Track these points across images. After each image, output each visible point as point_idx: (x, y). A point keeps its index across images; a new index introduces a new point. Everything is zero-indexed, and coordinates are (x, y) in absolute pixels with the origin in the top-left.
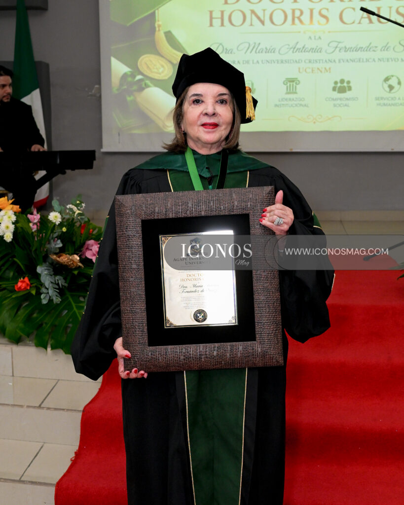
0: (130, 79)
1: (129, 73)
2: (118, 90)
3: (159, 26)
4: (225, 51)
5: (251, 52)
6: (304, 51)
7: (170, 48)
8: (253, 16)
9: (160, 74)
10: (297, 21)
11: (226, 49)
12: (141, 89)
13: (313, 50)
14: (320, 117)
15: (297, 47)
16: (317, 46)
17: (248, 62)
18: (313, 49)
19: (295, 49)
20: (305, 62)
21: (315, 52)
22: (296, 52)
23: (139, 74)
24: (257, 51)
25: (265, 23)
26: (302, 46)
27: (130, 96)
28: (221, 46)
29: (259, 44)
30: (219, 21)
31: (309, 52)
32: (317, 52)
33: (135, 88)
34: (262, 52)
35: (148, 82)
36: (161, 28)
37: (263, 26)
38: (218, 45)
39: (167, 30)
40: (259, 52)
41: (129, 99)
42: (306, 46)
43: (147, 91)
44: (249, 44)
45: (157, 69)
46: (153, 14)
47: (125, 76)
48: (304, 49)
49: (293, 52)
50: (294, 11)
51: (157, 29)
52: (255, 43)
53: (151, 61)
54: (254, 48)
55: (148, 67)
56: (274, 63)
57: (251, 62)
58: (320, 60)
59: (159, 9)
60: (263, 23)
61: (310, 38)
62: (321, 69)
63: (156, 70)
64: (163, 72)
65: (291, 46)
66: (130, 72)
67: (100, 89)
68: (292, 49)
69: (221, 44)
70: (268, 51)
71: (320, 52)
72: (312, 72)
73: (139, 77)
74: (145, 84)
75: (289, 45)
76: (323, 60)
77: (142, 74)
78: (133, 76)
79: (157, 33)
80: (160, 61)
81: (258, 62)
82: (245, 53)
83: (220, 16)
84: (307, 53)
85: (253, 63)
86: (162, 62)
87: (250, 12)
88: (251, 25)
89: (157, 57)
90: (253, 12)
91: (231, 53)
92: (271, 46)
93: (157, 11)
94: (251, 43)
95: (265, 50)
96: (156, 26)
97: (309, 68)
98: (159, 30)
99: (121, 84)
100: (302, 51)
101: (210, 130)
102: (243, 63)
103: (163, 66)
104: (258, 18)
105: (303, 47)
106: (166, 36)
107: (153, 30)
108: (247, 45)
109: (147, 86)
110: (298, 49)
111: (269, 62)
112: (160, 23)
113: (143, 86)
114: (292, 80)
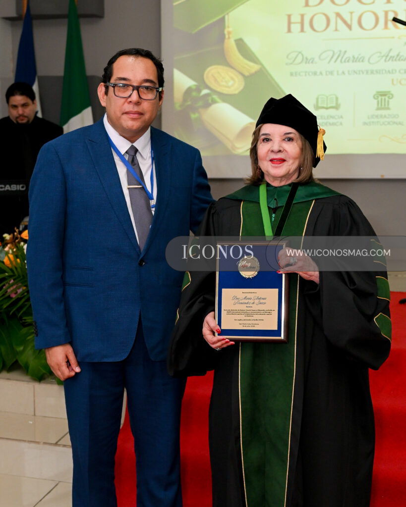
0: (194, 94)
2: (181, 106)
3: (229, 33)
4: (305, 60)
5: (335, 62)
6: (399, 60)
7: (241, 57)
8: (339, 20)
9: (229, 87)
12: (207, 105)
15: (390, 55)
17: (331, 73)
19: (388, 57)
20: (400, 72)
22: (389, 60)
23: (205, 88)
25: (353, 27)
26: (397, 53)
27: (194, 113)
29: (345, 52)
30: (299, 26)
33: (200, 103)
34: (348, 61)
35: (215, 97)
36: (231, 36)
37: (350, 32)
38: (296, 53)
39: (238, 37)
40: (344, 61)
41: (193, 116)
42: (401, 54)
43: (214, 107)
44: (334, 52)
45: (226, 82)
46: (223, 20)
47: (189, 91)
49: (385, 61)
50: (386, 13)
51: (227, 36)
52: (340, 51)
53: (219, 73)
54: (339, 56)
55: (216, 80)
56: (363, 73)
57: (335, 73)
59: (230, 14)
60: (349, 27)
63: (224, 84)
64: (232, 85)
65: (382, 55)
66: (195, 85)
68: (384, 58)
69: (299, 53)
70: (355, 60)
73: (205, 91)
74: (212, 100)
75: (380, 53)
78: (198, 90)
79: (226, 41)
80: (230, 73)
81: (343, 73)
82: (329, 63)
83: (299, 20)
84: (403, 62)
85: (338, 74)
86: (233, 73)
87: (335, 15)
88: (336, 30)
89: (227, 68)
90: (338, 15)
91: (312, 62)
92: (360, 55)
93: (226, 17)
95: (352, 58)
96: (226, 32)
97: (405, 79)
98: (229, 38)
99: (185, 100)
100: (396, 60)
102: (326, 75)
103: (232, 78)
104: (345, 22)
106: (237, 44)
107: (221, 38)
108: (331, 54)
109: (214, 102)
111: (356, 73)
112: (230, 29)
114: (384, 94)
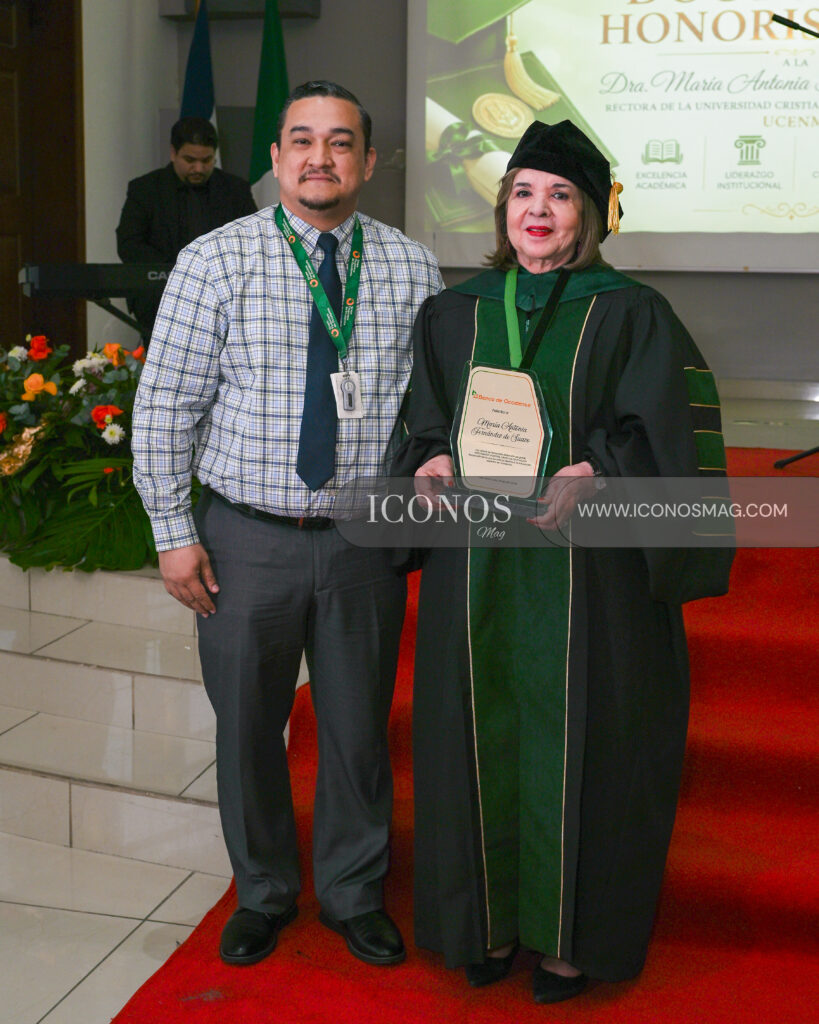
0: (457, 137)
1: (457, 127)
2: (435, 156)
3: (512, 43)
4: (629, 86)
5: (676, 89)
6: (775, 87)
7: (530, 81)
8: (683, 24)
9: (511, 127)
10: (762, 32)
11: (632, 84)
12: (477, 154)
13: (791, 85)
14: (802, 207)
15: (762, 79)
16: (799, 78)
17: (670, 106)
18: (792, 83)
19: (758, 83)
20: (776, 106)
21: (795, 88)
22: (759, 88)
23: (473, 128)
24: (688, 88)
25: (705, 36)
26: (773, 77)
27: (456, 167)
28: (622, 78)
29: (692, 74)
30: (621, 33)
31: (784, 88)
32: (800, 88)
33: (466, 152)
34: (696, 89)
35: (489, 142)
36: (515, 48)
37: (700, 43)
38: (616, 76)
39: (526, 50)
40: (691, 89)
41: (455, 171)
42: (778, 79)
43: (487, 157)
44: (674, 75)
45: (506, 119)
46: (502, 23)
47: (449, 132)
48: (774, 84)
49: (754, 89)
50: (757, 14)
51: (509, 49)
52: (685, 73)
53: (496, 105)
54: (682, 80)
55: (490, 116)
56: (719, 107)
57: (676, 107)
58: (804, 103)
59: (515, 14)
60: (699, 35)
61: (787, 62)
62: (806, 120)
63: (503, 122)
64: (516, 125)
65: (750, 79)
66: (459, 124)
67: (403, 156)
68: (753, 84)
69: (621, 74)
70: (707, 87)
71: (805, 88)
72: (790, 125)
73: (473, 133)
74: (485, 145)
75: (747, 76)
76: (809, 103)
77: (477, 126)
78: (463, 131)
79: (508, 56)
80: (513, 106)
81: (689, 107)
82: (666, 91)
83: (622, 24)
84: (781, 90)
85: (680, 108)
86: (516, 105)
87: (677, 17)
88: (679, 40)
89: (508, 98)
90: (682, 16)
91: (640, 90)
92: (714, 78)
93: (509, 18)
94: (677, 73)
95: (702, 84)
96: (507, 42)
97: (784, 117)
98: (512, 51)
99: (442, 147)
100: (770, 87)
101: (538, 238)
102: (662, 109)
103: (516, 114)
104: (692, 28)
105: (774, 80)
106: (524, 61)
107: (501, 51)
108: (670, 77)
109: (488, 150)
110: (763, 82)
111: (709, 107)
112: (515, 38)
113: (481, 149)
114: (751, 140)
